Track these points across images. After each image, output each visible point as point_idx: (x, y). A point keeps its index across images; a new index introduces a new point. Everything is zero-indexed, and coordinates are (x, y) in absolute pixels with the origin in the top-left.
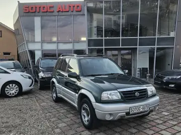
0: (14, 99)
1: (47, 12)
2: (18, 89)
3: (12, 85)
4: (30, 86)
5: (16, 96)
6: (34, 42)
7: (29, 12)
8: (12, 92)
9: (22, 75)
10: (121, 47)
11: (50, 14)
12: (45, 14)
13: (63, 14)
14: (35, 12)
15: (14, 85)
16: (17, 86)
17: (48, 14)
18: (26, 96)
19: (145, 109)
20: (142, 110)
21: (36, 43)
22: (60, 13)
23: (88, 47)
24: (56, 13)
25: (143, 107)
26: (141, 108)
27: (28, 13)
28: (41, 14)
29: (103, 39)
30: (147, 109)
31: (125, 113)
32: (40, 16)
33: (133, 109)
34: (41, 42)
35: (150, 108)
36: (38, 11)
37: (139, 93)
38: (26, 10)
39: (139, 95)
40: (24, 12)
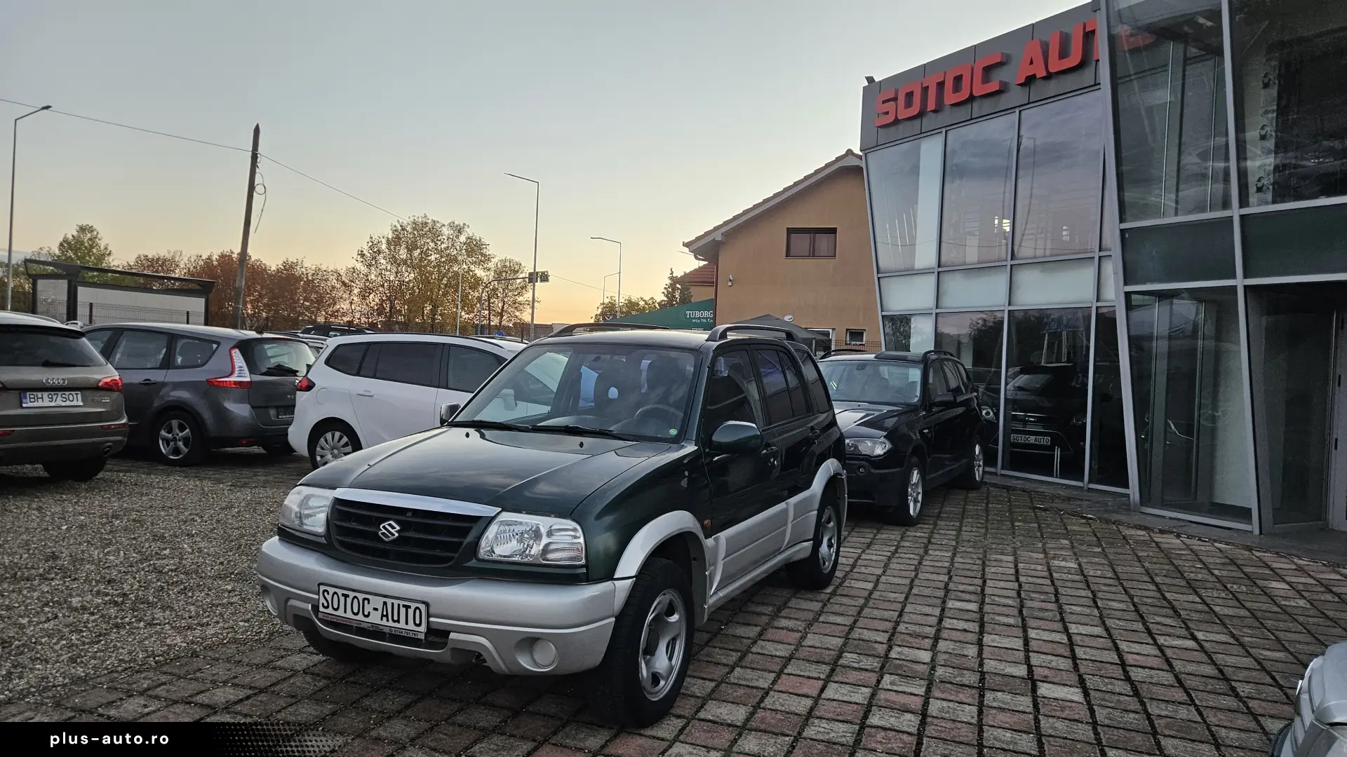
1: (971, 98)
6: (910, 272)
7: (897, 120)
11: (988, 106)
12: (963, 113)
13: (1053, 87)
14: (920, 115)
17: (977, 108)
19: (398, 621)
20: (382, 619)
21: (914, 277)
22: (1037, 91)
23: (1126, 283)
24: (1016, 96)
25: (385, 603)
26: (376, 609)
27: (893, 129)
28: (946, 117)
29: (1230, 219)
30: (411, 626)
31: (310, 606)
32: (944, 130)
33: (331, 594)
34: (936, 273)
35: (451, 634)
36: (931, 105)
37: (398, 528)
38: (887, 113)
39: (397, 535)
40: (881, 127)
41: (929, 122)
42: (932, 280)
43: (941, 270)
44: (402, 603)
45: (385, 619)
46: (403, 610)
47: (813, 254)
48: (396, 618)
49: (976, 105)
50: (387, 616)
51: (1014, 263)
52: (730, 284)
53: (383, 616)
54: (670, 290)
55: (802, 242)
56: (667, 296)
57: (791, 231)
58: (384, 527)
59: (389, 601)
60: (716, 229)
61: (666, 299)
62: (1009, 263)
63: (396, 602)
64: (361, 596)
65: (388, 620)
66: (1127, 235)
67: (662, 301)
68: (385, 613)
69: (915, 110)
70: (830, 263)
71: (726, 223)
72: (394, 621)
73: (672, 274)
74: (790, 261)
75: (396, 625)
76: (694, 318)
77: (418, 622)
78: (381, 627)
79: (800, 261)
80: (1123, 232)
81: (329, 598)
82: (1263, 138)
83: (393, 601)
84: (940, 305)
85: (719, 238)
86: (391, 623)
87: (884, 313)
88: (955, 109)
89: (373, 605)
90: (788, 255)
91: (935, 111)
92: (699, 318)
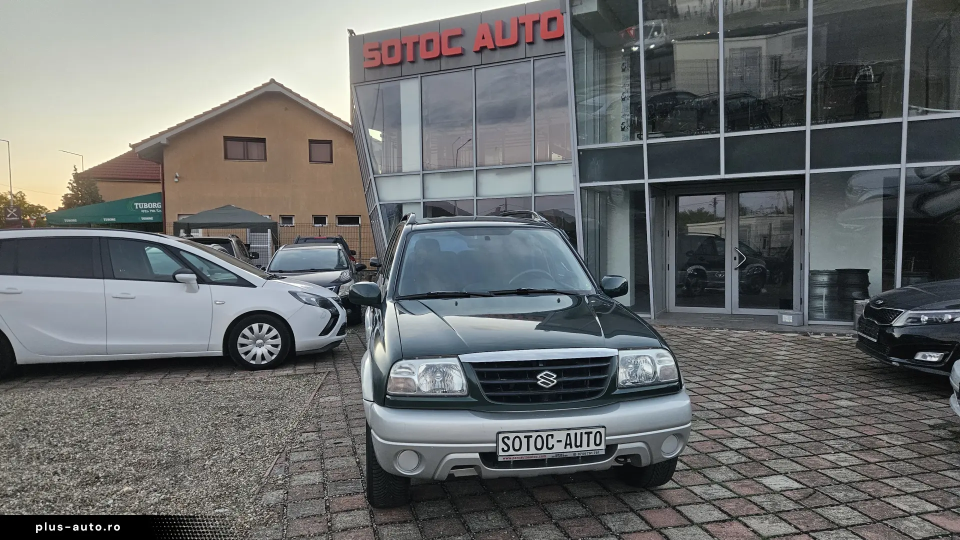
0: (267, 373)
1: (440, 56)
2: (278, 341)
3: (261, 328)
4: (325, 332)
5: (272, 366)
6: (399, 173)
7: (382, 65)
8: (259, 351)
9: (294, 294)
10: (722, 175)
11: (452, 63)
12: (434, 66)
13: (498, 56)
14: (401, 63)
15: (266, 327)
16: (275, 332)
17: (444, 64)
18: (302, 369)
19: (581, 446)
20: (565, 448)
21: (403, 177)
22: (487, 56)
23: (580, 182)
24: (471, 58)
25: (569, 435)
26: (558, 441)
27: (378, 71)
28: (421, 66)
29: (642, 146)
30: (592, 446)
31: (478, 454)
32: (419, 76)
33: (511, 439)
34: (421, 175)
35: (619, 445)
36: (409, 56)
37: (555, 376)
38: (373, 59)
39: (555, 381)
40: (367, 68)
41: (407, 68)
42: (418, 180)
43: (425, 173)
44: (584, 431)
45: (568, 447)
46: (585, 437)
47: (246, 157)
48: (578, 444)
49: (443, 61)
50: (570, 444)
51: (479, 170)
52: (176, 180)
53: (566, 444)
54: (75, 185)
55: (238, 148)
56: (72, 190)
57: (226, 139)
58: (541, 377)
59: (572, 433)
60: (161, 134)
61: (71, 192)
62: (475, 169)
63: (579, 432)
64: (544, 435)
65: (571, 447)
66: (581, 153)
67: (67, 195)
68: (568, 442)
69: (397, 59)
70: (263, 164)
71: (170, 130)
72: (577, 446)
73: (76, 170)
74: (228, 162)
75: (579, 449)
76: (144, 209)
77: (598, 442)
78: (565, 454)
79: (237, 163)
80: (579, 151)
81: (510, 443)
82: (623, 99)
83: (575, 431)
84: (425, 196)
85: (164, 142)
86: (574, 449)
87: (381, 203)
88: (427, 62)
89: (556, 438)
90: (226, 157)
91: (412, 62)
92: (148, 209)
